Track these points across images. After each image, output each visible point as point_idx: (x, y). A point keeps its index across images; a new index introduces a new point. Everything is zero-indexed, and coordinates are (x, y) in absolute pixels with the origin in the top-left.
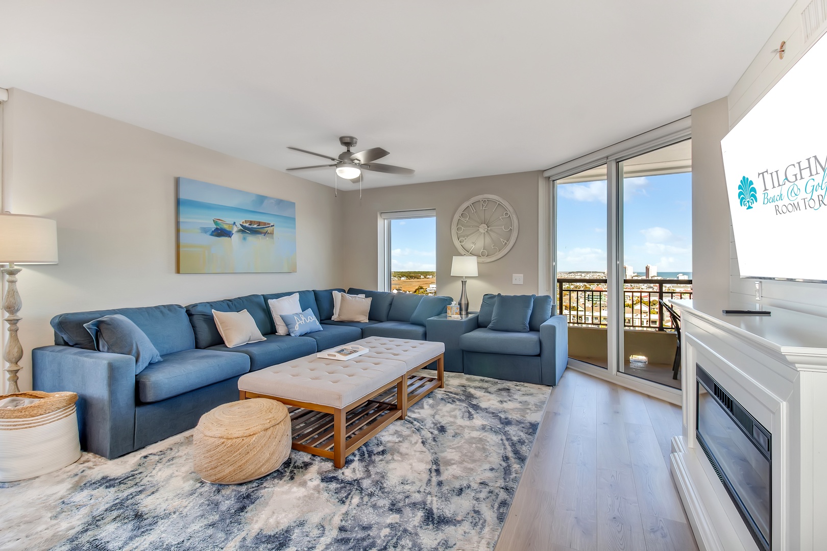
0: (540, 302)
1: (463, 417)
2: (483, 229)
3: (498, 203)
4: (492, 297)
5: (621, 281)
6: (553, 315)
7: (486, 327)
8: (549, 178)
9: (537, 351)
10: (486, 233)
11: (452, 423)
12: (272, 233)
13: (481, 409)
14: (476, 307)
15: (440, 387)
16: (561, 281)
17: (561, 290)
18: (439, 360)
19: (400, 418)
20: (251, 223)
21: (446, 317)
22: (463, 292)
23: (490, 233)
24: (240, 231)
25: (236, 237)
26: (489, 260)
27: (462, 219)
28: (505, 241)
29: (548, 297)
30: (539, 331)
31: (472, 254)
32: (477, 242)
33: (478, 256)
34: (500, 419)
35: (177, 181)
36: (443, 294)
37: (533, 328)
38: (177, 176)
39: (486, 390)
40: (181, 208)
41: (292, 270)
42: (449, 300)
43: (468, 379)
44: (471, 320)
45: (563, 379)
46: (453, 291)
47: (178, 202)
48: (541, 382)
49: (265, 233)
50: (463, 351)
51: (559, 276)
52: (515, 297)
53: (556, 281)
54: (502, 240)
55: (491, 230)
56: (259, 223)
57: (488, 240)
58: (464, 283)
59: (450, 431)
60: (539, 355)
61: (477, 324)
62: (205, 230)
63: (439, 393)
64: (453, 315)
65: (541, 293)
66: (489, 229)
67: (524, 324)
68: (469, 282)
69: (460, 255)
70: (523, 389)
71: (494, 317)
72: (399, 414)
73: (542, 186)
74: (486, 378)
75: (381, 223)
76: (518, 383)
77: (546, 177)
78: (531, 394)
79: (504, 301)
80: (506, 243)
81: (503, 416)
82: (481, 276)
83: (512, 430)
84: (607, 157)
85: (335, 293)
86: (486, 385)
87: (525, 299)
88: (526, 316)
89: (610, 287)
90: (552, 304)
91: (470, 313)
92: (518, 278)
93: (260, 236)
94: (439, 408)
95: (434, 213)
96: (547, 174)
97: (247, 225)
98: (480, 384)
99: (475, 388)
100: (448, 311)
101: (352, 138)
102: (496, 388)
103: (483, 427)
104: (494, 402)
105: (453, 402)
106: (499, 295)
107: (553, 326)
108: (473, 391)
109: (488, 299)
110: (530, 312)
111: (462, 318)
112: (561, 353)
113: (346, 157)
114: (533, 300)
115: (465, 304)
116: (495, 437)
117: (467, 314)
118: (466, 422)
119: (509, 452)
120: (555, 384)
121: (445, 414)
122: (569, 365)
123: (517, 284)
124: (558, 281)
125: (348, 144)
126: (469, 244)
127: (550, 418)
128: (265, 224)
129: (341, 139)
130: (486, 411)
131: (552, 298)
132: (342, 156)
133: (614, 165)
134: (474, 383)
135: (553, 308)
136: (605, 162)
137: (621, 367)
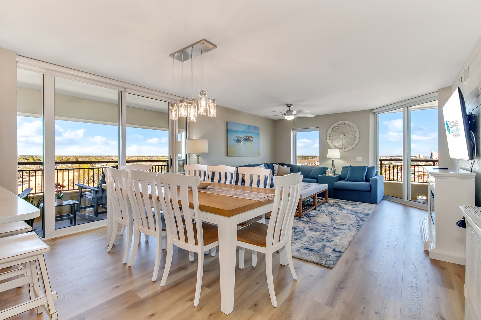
0: (370, 170)
1: (338, 210)
2: (342, 136)
3: (349, 125)
4: (347, 167)
5: (409, 161)
6: (376, 175)
7: (344, 180)
8: (375, 113)
9: (369, 189)
10: (343, 138)
11: (335, 212)
12: (252, 140)
13: (345, 209)
14: (339, 172)
15: (327, 202)
16: (381, 161)
17: (381, 165)
18: (326, 191)
19: (315, 209)
20: (247, 137)
21: (326, 175)
22: (333, 164)
23: (346, 138)
24: (244, 140)
25: (242, 142)
26: (345, 150)
27: (332, 132)
28: (353, 142)
29: (374, 167)
30: (370, 182)
31: (337, 148)
32: (339, 142)
33: (340, 149)
34: (354, 212)
35: (227, 123)
36: (323, 166)
37: (367, 180)
38: (227, 121)
39: (346, 204)
40: (229, 133)
41: (259, 155)
42: (326, 168)
43: (337, 201)
44: (337, 176)
45: (380, 203)
46: (328, 164)
47: (227, 131)
48: (371, 203)
49: (251, 140)
50: (335, 189)
51: (379, 158)
52: (358, 167)
53: (378, 160)
54: (351, 141)
56: (249, 137)
57: (345, 141)
58: (333, 161)
59: (335, 213)
60: (370, 191)
61: (340, 178)
62: (234, 140)
63: (327, 204)
64: (329, 174)
65: (371, 165)
66: (345, 136)
67: (363, 178)
68: (335, 160)
69: (331, 148)
70: (362, 204)
71: (348, 175)
72: (314, 207)
73: (371, 117)
74: (345, 201)
75: (293, 134)
76: (360, 203)
77: (373, 113)
78: (367, 206)
79: (353, 168)
80: (353, 143)
81: (355, 211)
82: (341, 158)
83: (359, 215)
84: (403, 105)
85: (274, 165)
86: (346, 203)
87: (363, 168)
88: (364, 175)
89: (404, 163)
90: (376, 170)
91: (336, 174)
92: (359, 159)
93: (249, 142)
94: (328, 208)
95: (318, 129)
96: (374, 111)
97: (245, 137)
98: (343, 202)
99: (341, 203)
100: (326, 173)
101: (291, 104)
102: (350, 204)
103: (348, 213)
104: (350, 207)
105: (333, 206)
106: (350, 166)
107: (376, 180)
108: (340, 204)
109: (345, 168)
110: (365, 173)
111: (332, 175)
112: (380, 191)
113: (289, 112)
114: (367, 168)
115: (334, 170)
116: (352, 216)
117: (335, 174)
118: (340, 212)
119: (358, 219)
120: (377, 204)
121: (331, 209)
122: (385, 198)
123: (359, 162)
124: (379, 160)
125: (289, 107)
126: (335, 143)
127: (375, 213)
128: (251, 137)
129: (287, 105)
130: (348, 209)
131: (376, 167)
132: (287, 112)
133: (406, 109)
134: (340, 202)
135: (377, 172)
136: (402, 107)
137: (410, 199)
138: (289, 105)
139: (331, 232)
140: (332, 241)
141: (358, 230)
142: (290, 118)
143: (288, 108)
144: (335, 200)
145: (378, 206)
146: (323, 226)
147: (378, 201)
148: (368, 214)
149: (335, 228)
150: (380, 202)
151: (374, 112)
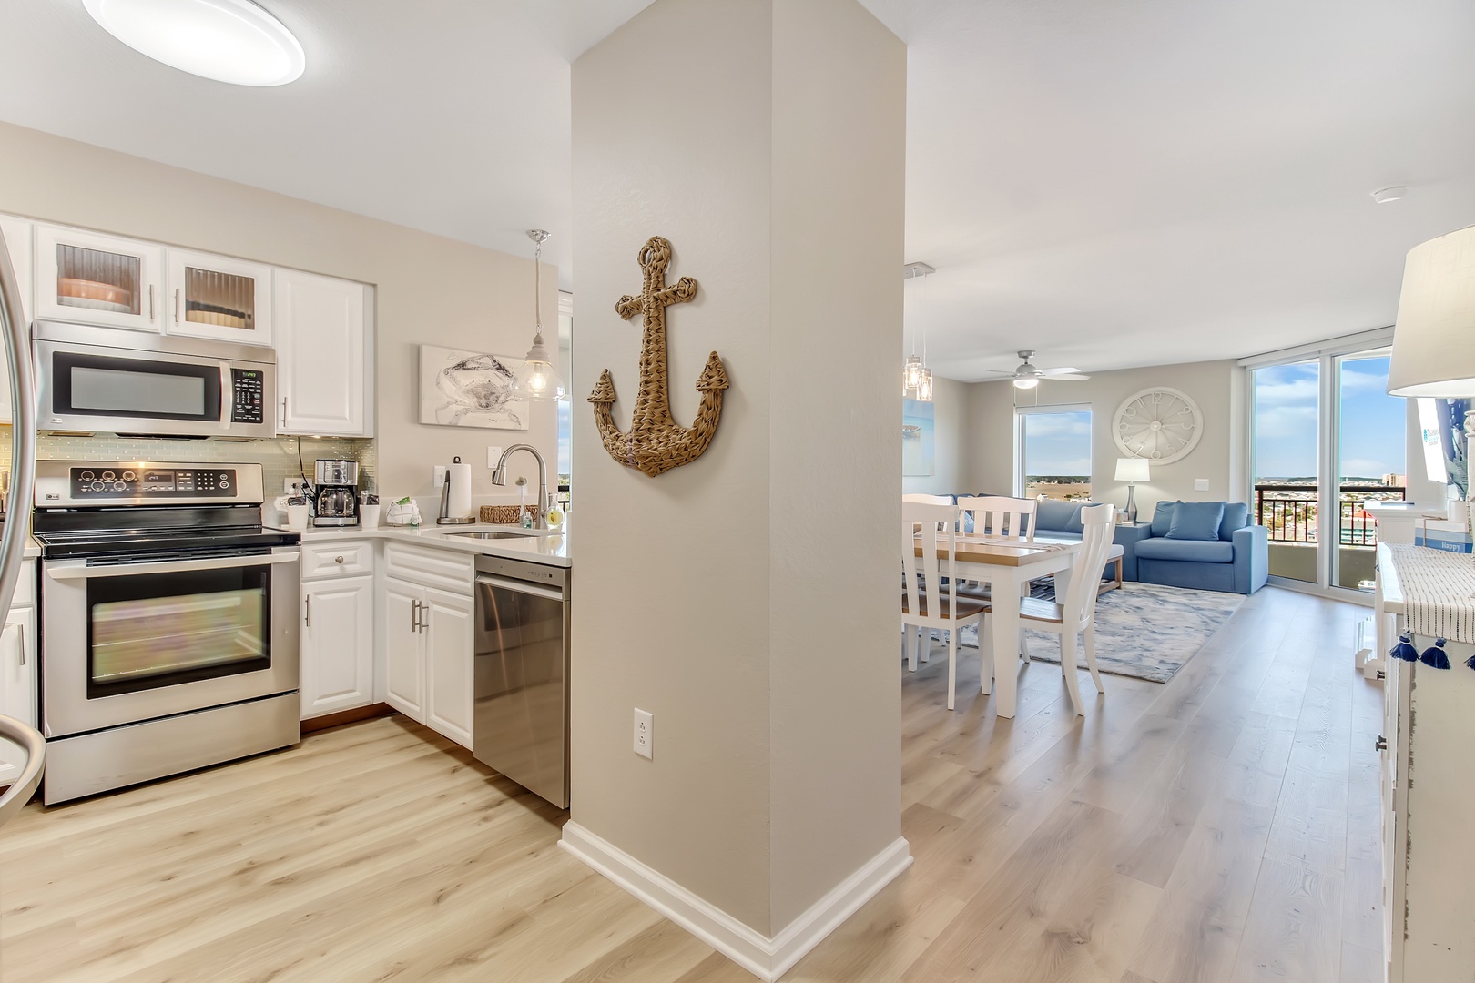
0: (1232, 511)
1: (1154, 605)
2: (1155, 426)
3: (1175, 397)
4: (1170, 504)
5: (1337, 490)
6: (1248, 524)
7: (1163, 536)
8: (1245, 367)
9: (1230, 558)
10: (1159, 432)
11: (1146, 607)
12: (919, 437)
13: (1169, 601)
14: (1147, 517)
15: (1119, 588)
16: (1260, 489)
17: (1261, 500)
18: (1117, 561)
20: (906, 428)
22: (1130, 498)
23: (1165, 431)
26: (1162, 462)
27: (1127, 415)
28: (1185, 441)
29: (1240, 506)
30: (1231, 541)
31: (1141, 456)
32: (1148, 440)
33: (1149, 458)
34: (1192, 607)
37: (1225, 536)
41: (931, 473)
43: (1144, 586)
44: (1143, 528)
45: (1258, 593)
48: (1234, 591)
49: (915, 437)
50: (1138, 558)
51: (1256, 483)
52: (1200, 503)
53: (1254, 486)
54: (1180, 439)
55: (1165, 428)
56: (911, 428)
57: (1162, 439)
58: (1131, 488)
59: (1147, 610)
60: (1232, 562)
61: (1152, 534)
63: (1120, 592)
65: (1233, 499)
66: (1164, 426)
67: (1212, 532)
68: (1138, 488)
69: (1125, 457)
70: (1211, 595)
71: (1173, 525)
73: (1235, 377)
75: (1016, 417)
76: (1205, 591)
78: (1224, 598)
79: (1186, 508)
80: (1186, 443)
81: (1194, 606)
82: (1154, 481)
83: (1206, 613)
84: (1320, 352)
86: (1168, 591)
87: (1215, 507)
88: (1215, 523)
89: (1322, 496)
90: (1248, 513)
91: (1140, 523)
92: (1202, 484)
95: (1090, 407)
96: (1242, 363)
98: (1162, 590)
99: (1157, 591)
101: (1030, 352)
102: (1180, 593)
103: (1177, 610)
104: (1184, 600)
105: (1138, 597)
106: (1179, 502)
107: (1249, 535)
108: (1155, 593)
109: (1163, 507)
110: (1219, 520)
111: (1130, 524)
112: (1259, 565)
113: (1026, 369)
114: (1223, 508)
115: (1132, 512)
116: (1191, 614)
117: (1136, 523)
118: (1159, 606)
119: (1205, 619)
120: (1250, 593)
121: (1135, 601)
122: (1268, 583)
123: (1201, 490)
124: (1257, 488)
125: (1026, 357)
126: (1137, 444)
127: (1243, 612)
128: (915, 427)
129: (1019, 353)
130: (1176, 603)
131: (1247, 504)
132: (1019, 370)
133: (1328, 360)
134: (1154, 589)
135: (1249, 517)
136: (1318, 355)
137: (1336, 582)
138: (1025, 354)
139: (1146, 637)
140: (1153, 650)
141: (1207, 636)
142: (1027, 384)
143: (1023, 361)
144: (1141, 586)
145: (1252, 599)
146: (1125, 628)
147: (1254, 586)
148: (1228, 613)
149: (1154, 632)
150: (1258, 591)
151: (1242, 365)
